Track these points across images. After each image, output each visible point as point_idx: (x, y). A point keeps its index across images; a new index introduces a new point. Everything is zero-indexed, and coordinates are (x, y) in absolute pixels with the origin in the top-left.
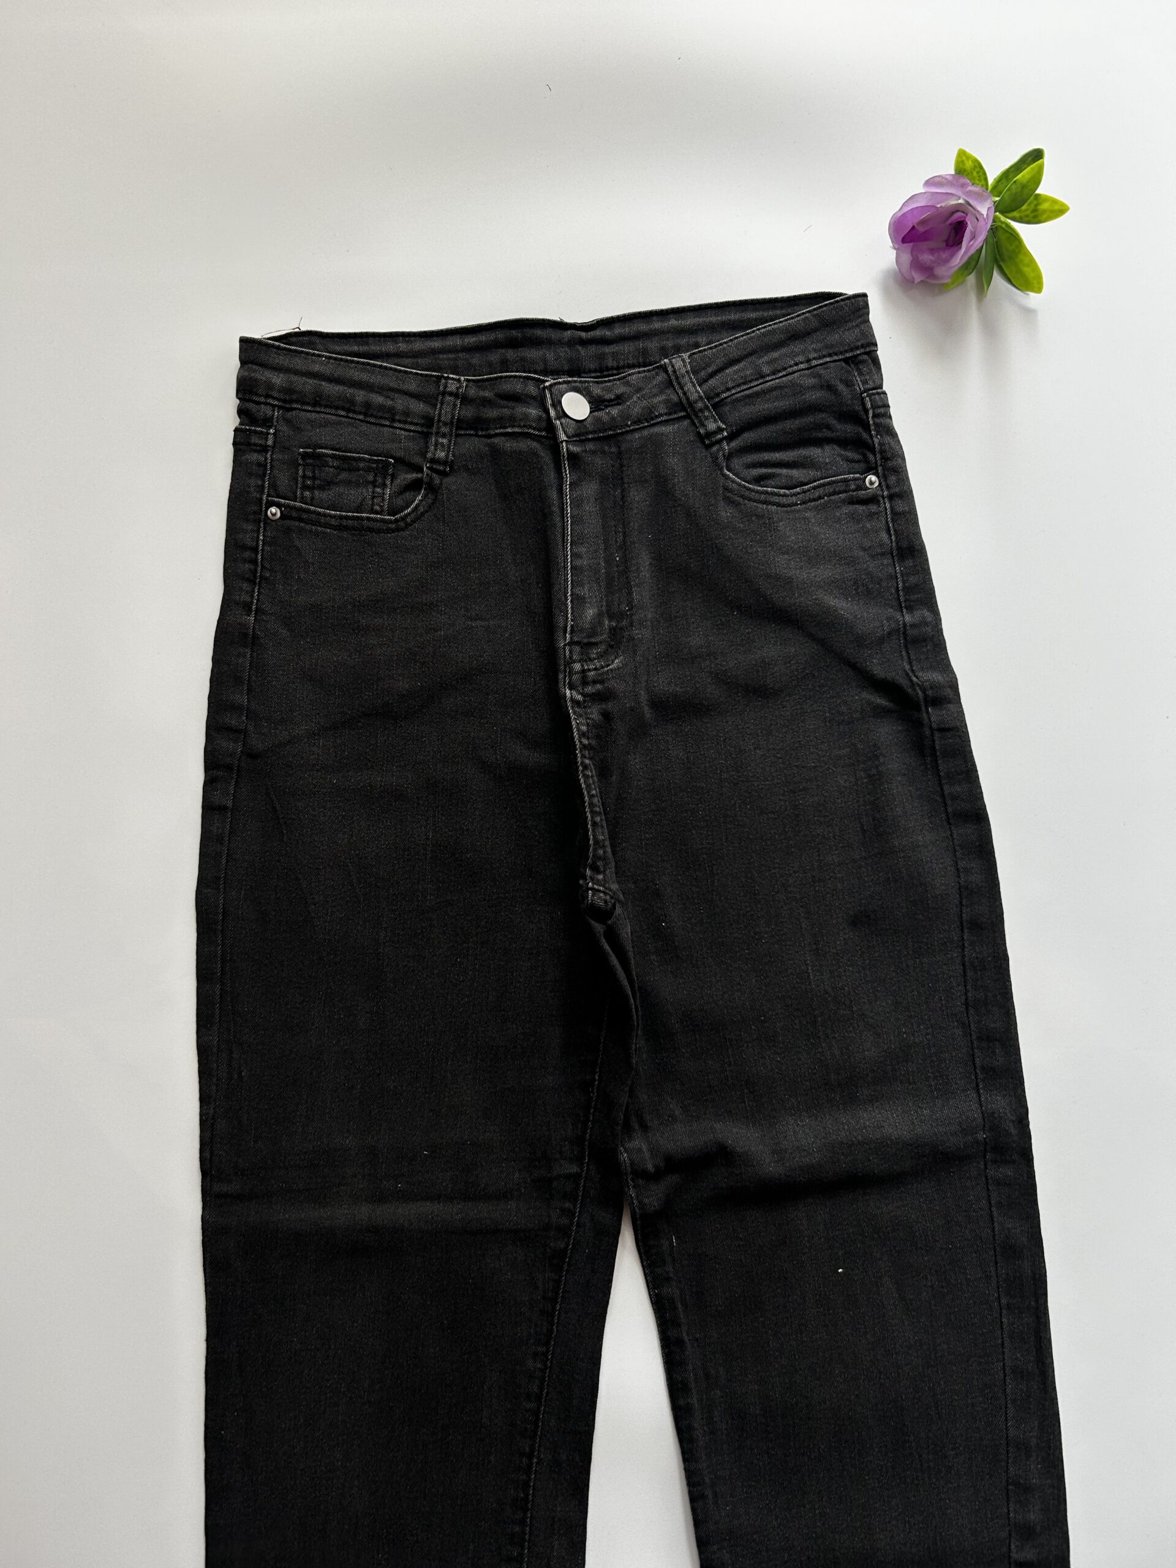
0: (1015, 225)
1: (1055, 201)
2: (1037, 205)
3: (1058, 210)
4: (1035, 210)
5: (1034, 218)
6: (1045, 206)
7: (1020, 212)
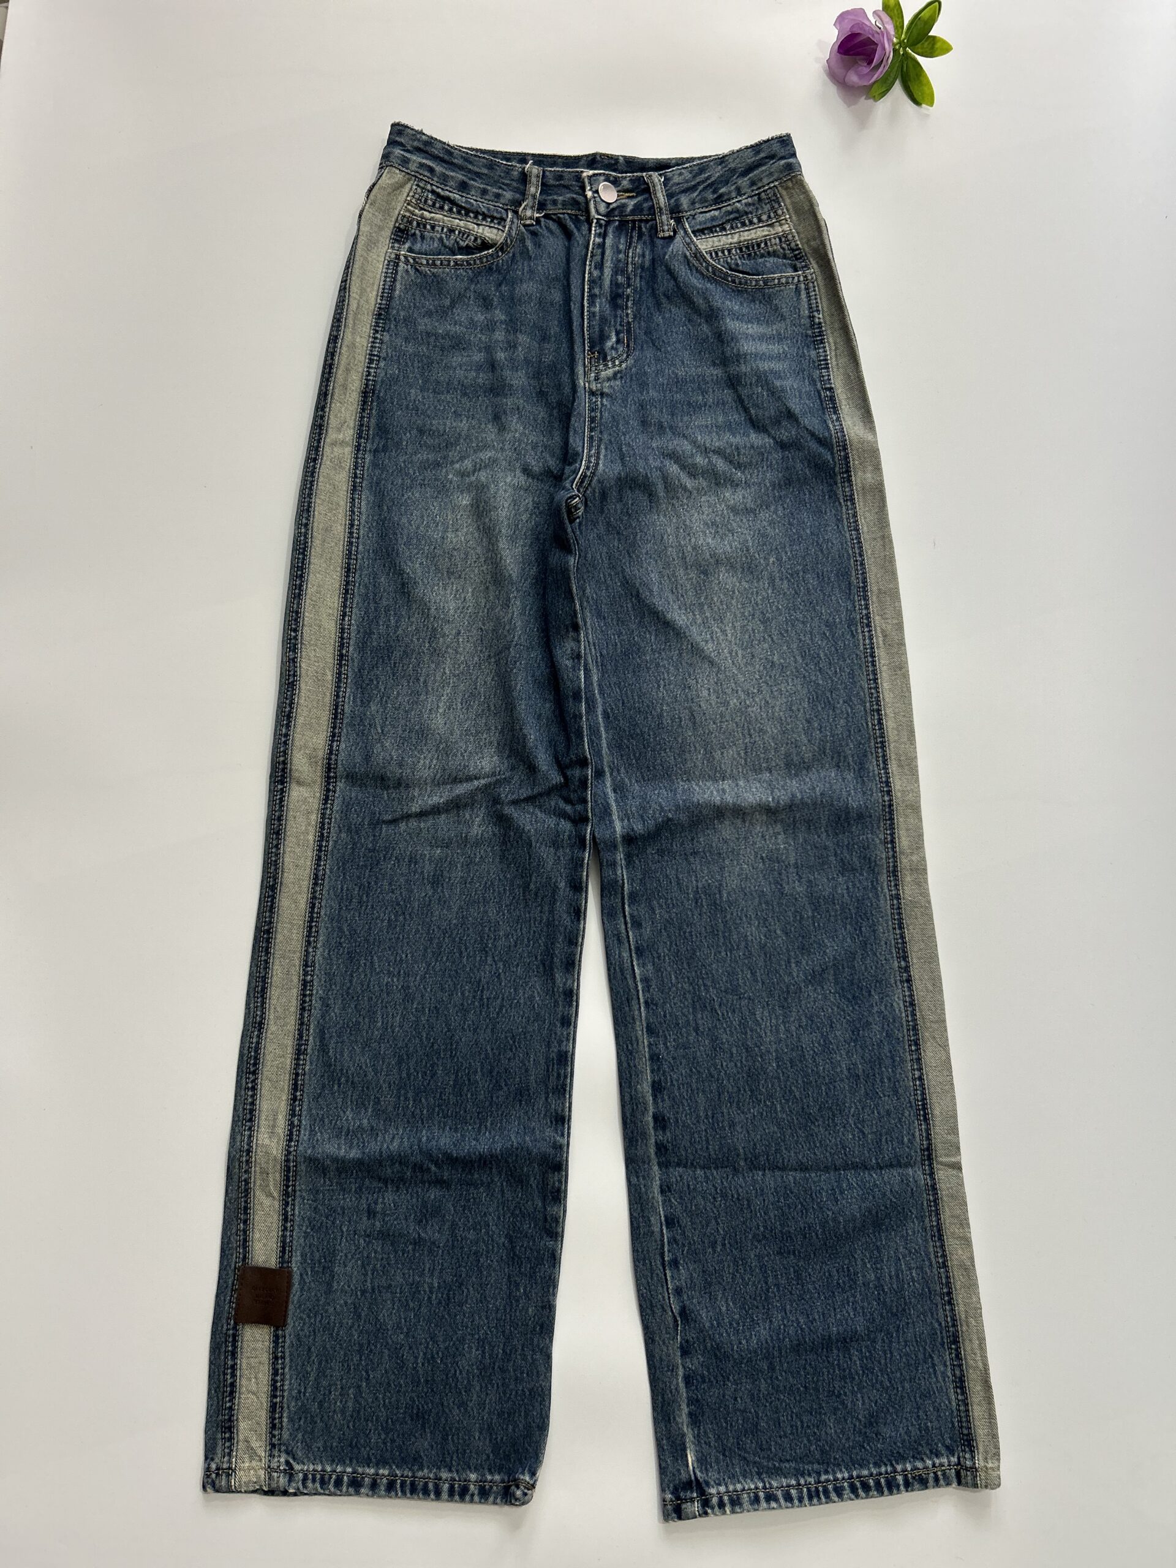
0: (920, 59)
1: (944, 42)
2: (934, 44)
3: (946, 49)
4: (933, 47)
5: (930, 54)
6: (938, 45)
7: (922, 48)
